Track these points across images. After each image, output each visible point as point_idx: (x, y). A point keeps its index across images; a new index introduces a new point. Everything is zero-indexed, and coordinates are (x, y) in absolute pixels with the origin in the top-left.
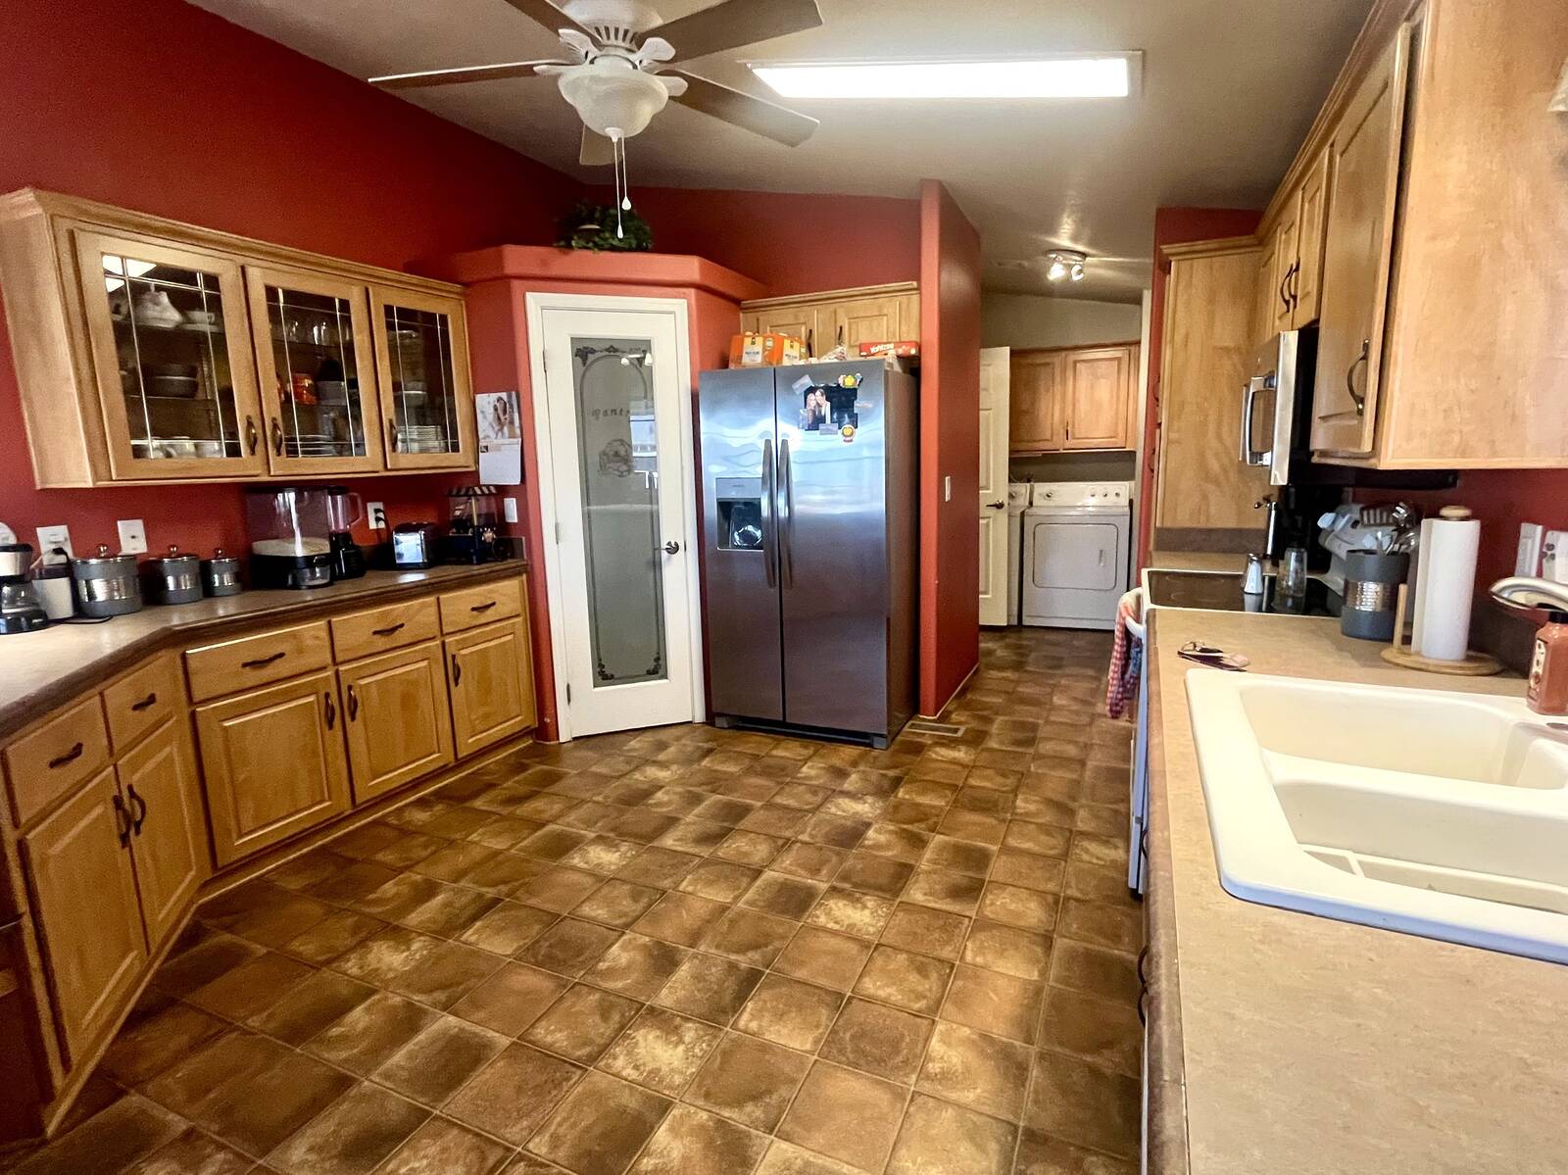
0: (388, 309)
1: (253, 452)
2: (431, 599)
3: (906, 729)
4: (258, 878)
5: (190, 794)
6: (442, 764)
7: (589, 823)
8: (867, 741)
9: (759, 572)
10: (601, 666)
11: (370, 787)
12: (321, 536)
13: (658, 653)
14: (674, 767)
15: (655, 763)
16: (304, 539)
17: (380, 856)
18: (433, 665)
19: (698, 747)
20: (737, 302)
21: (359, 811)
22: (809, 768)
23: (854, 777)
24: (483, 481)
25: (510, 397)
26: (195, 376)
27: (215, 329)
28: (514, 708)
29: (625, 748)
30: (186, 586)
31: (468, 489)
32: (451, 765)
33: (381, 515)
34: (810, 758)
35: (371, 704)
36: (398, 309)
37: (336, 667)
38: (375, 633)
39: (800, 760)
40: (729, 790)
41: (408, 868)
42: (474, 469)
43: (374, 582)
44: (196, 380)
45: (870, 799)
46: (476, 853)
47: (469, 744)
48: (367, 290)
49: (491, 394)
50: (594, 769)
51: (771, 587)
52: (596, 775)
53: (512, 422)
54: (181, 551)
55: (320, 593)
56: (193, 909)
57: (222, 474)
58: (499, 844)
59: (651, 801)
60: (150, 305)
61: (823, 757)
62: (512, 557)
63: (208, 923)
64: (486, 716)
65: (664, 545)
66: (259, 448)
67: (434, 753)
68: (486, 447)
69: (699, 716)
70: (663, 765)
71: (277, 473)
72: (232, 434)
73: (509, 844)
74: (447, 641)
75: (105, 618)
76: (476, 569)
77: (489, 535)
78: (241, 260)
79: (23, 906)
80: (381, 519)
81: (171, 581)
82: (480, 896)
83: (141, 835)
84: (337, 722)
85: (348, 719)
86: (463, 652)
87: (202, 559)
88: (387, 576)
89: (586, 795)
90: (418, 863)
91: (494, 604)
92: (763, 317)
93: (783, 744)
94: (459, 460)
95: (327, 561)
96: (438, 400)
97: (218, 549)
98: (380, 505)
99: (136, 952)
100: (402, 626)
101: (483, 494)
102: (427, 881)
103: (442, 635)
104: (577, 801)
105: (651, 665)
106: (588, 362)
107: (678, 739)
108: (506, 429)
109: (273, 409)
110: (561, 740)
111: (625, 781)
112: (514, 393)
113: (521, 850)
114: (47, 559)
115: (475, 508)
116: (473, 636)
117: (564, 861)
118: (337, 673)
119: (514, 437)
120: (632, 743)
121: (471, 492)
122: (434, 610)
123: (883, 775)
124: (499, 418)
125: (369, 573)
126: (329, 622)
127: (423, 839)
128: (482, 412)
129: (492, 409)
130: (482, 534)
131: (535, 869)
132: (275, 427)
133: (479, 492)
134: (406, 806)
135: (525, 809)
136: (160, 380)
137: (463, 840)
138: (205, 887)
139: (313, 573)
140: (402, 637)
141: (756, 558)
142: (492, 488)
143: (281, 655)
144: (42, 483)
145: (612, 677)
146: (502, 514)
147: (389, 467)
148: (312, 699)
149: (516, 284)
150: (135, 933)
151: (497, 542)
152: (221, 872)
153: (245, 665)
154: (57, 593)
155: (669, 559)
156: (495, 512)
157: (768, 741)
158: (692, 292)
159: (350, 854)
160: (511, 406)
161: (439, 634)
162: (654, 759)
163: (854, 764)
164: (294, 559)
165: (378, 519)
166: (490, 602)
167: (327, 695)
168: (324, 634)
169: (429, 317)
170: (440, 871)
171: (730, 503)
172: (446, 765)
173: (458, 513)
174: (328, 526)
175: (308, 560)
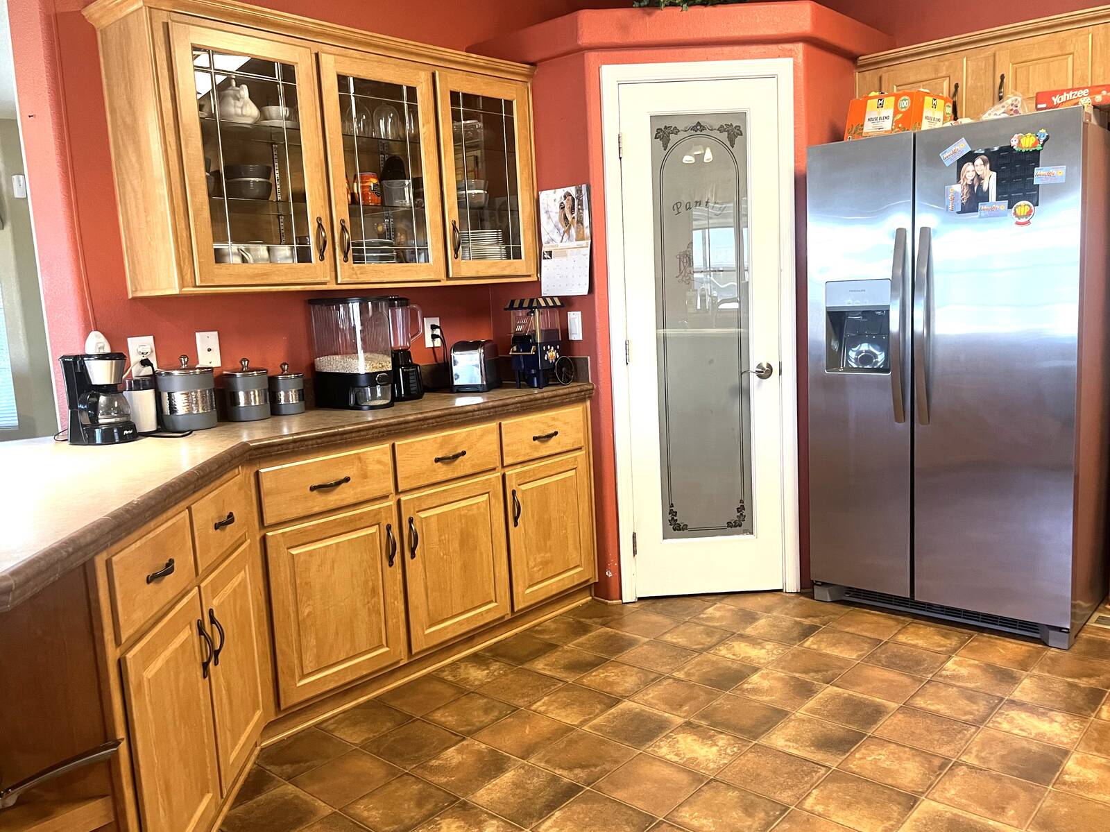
0: (454, 95)
1: (322, 258)
2: (493, 425)
3: (1092, 623)
4: (317, 725)
5: (259, 625)
6: (498, 616)
7: (675, 705)
8: (1037, 636)
9: (885, 401)
10: (673, 513)
11: (427, 634)
12: (385, 353)
13: (741, 501)
14: (769, 646)
15: (743, 637)
16: (368, 355)
17: (438, 716)
18: (493, 501)
19: (796, 622)
20: (853, 58)
21: (416, 660)
22: (955, 663)
23: (1026, 682)
24: (544, 292)
25: (579, 191)
26: (268, 178)
27: (289, 124)
28: (573, 556)
29: (702, 616)
30: (255, 402)
31: (532, 301)
32: (506, 619)
33: (437, 332)
34: (955, 650)
35: (429, 542)
36: (463, 94)
37: (398, 497)
38: (437, 460)
39: (940, 653)
40: (847, 683)
41: (470, 733)
42: (535, 279)
43: (432, 405)
44: (270, 181)
45: (1059, 717)
46: (544, 726)
47: (526, 595)
48: (434, 75)
49: (558, 190)
50: (668, 638)
51: (898, 420)
52: (674, 646)
53: (580, 222)
54: (252, 365)
55: (381, 414)
56: (256, 752)
57: (293, 281)
58: (569, 717)
59: (746, 686)
60: (232, 101)
61: (972, 650)
62: (576, 380)
63: (272, 769)
64: (545, 563)
65: (753, 368)
66: (328, 252)
67: (491, 602)
68: (550, 253)
69: (792, 583)
70: (753, 641)
71: (346, 280)
72: (303, 239)
73: (582, 719)
74: (507, 473)
75: (186, 433)
76: (536, 393)
77: (552, 354)
78: (316, 48)
79: (121, 733)
80: (438, 336)
81: (241, 395)
82: (555, 779)
83: (219, 666)
84: (397, 559)
85: (408, 554)
86: (524, 487)
87: (269, 375)
88: (444, 398)
89: (664, 669)
90: (480, 729)
91: (556, 433)
92: (886, 73)
93: (911, 629)
94: (519, 268)
95: (390, 378)
96: (498, 201)
97: (285, 364)
98: (436, 321)
99: (210, 795)
100: (464, 453)
101: (547, 306)
102: (493, 752)
103: (503, 467)
104: (655, 675)
105: (734, 516)
106: (670, 146)
107: (768, 610)
108: (573, 231)
109: (341, 211)
110: (625, 600)
111: (709, 656)
112: (584, 187)
113: (596, 728)
114: (137, 371)
115: (537, 324)
116: (534, 470)
117: (649, 748)
118: (399, 501)
119: (583, 239)
120: (710, 610)
121: (535, 304)
122: (496, 437)
123: (1071, 685)
124: (566, 218)
125: (426, 395)
126: (393, 446)
127: (483, 701)
128: (547, 212)
129: (558, 210)
130: (544, 353)
131: (616, 754)
132: (343, 229)
133: (543, 304)
134: (460, 660)
135: (595, 678)
136: (240, 181)
137: (528, 707)
138: (269, 728)
139: (374, 393)
140: (463, 466)
141: (880, 384)
142: (556, 299)
143: (347, 480)
144: (133, 292)
145: (685, 527)
146: (566, 331)
147: (451, 276)
148: (374, 530)
149: (591, 56)
150: (211, 774)
151: (562, 363)
152: (283, 713)
153: (312, 489)
154: (143, 405)
155: (759, 384)
156: (559, 328)
157: (892, 623)
158: (799, 47)
159: (407, 710)
160: (581, 203)
161: (498, 464)
162: (741, 632)
163: (1024, 666)
164: (355, 377)
165: (434, 337)
166: (552, 431)
167: (389, 528)
168: (388, 459)
169: (493, 104)
170: (507, 742)
171: (843, 312)
172: (503, 617)
173: (519, 328)
174: (387, 341)
175: (371, 377)
